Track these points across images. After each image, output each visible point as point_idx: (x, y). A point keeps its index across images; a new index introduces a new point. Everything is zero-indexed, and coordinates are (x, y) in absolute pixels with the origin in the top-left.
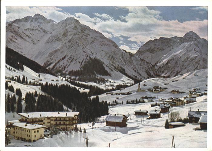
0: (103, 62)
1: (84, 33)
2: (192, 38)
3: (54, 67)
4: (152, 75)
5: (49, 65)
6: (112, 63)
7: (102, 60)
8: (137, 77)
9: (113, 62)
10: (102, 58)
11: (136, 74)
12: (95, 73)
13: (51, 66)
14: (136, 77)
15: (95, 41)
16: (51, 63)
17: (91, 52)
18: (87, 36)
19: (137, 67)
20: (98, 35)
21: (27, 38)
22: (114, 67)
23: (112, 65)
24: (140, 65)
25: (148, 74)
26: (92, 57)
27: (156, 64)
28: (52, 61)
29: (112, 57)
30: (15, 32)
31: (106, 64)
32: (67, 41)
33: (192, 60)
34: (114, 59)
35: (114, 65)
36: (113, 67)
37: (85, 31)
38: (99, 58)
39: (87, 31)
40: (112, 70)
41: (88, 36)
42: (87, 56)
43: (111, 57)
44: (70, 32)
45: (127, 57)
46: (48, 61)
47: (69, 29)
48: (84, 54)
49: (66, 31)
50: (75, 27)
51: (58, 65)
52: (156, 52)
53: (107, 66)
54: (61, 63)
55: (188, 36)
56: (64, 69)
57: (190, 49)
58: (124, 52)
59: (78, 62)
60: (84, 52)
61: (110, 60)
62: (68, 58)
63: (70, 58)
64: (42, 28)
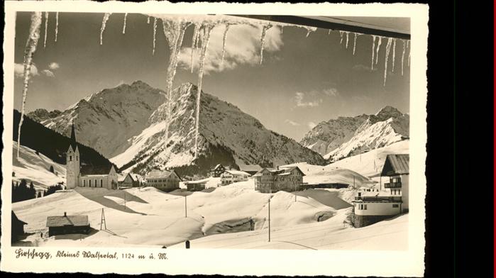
0: (234, 152)
1: (206, 106)
3: (148, 161)
5: (142, 159)
6: (250, 153)
7: (232, 148)
9: (252, 152)
10: (233, 145)
13: (144, 161)
15: (224, 119)
16: (145, 156)
17: (214, 136)
18: (210, 111)
19: (295, 159)
20: (230, 109)
21: (117, 118)
22: (253, 159)
23: (250, 156)
24: (301, 156)
26: (213, 142)
28: (147, 153)
29: (251, 142)
30: (98, 108)
31: (239, 155)
32: (176, 119)
34: (254, 146)
35: (254, 156)
36: (250, 159)
37: (209, 103)
38: (227, 144)
39: (212, 103)
40: (248, 164)
41: (213, 110)
42: (206, 142)
43: (248, 142)
44: (183, 104)
45: (277, 143)
46: (141, 152)
47: (182, 101)
48: (201, 138)
49: (177, 105)
50: (192, 96)
51: (156, 158)
52: (333, 139)
53: (240, 158)
54: (161, 155)
55: (383, 114)
56: (165, 164)
57: (386, 130)
58: (273, 135)
59: (188, 152)
60: (201, 134)
61: (246, 148)
62: (173, 146)
63: (177, 145)
64: (143, 103)
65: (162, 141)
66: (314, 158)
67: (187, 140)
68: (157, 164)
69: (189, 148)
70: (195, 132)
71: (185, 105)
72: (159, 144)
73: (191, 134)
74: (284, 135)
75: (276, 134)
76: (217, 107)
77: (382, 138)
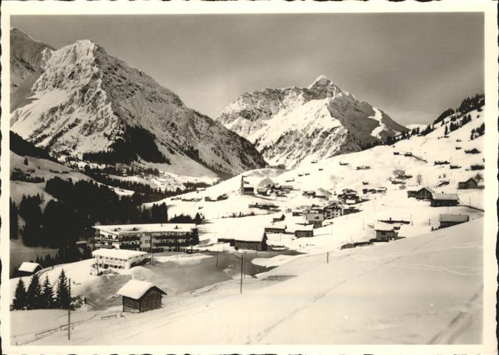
0: (154, 136)
1: (114, 74)
2: (326, 92)
3: (51, 143)
4: (252, 164)
5: (40, 140)
6: (172, 138)
7: (152, 131)
8: (223, 166)
9: (174, 136)
10: (152, 128)
11: (219, 160)
12: (139, 158)
13: (45, 143)
14: (221, 166)
15: (136, 92)
16: (45, 137)
17: (130, 115)
18: (119, 81)
19: (222, 146)
20: (142, 79)
22: (177, 145)
23: (173, 141)
24: (228, 143)
25: (243, 162)
26: (129, 123)
27: (257, 140)
28: (46, 132)
29: (173, 125)
31: (161, 140)
32: (77, 90)
33: (326, 134)
34: (176, 129)
35: (177, 142)
36: (173, 145)
37: (116, 69)
38: (145, 126)
39: (119, 70)
40: (172, 153)
41: (123, 80)
42: (122, 123)
43: (169, 125)
44: (85, 70)
45: (202, 126)
46: (38, 132)
47: (83, 66)
48: (116, 118)
49: (76, 70)
50: (96, 60)
51: (60, 140)
52: (258, 117)
53: (162, 144)
54: (66, 137)
55: (318, 88)
56: (74, 148)
57: (322, 113)
58: (196, 116)
59: (102, 133)
60: (115, 114)
61: (167, 132)
62: (80, 125)
63: (86, 126)
64: (22, 61)
65: (63, 118)
66: (243, 146)
67: (98, 119)
68: (65, 148)
69: (102, 130)
70: (107, 109)
71: (89, 72)
72: (60, 122)
73: (102, 113)
74: (209, 116)
75: (198, 115)
76: (126, 75)
77: (317, 122)
